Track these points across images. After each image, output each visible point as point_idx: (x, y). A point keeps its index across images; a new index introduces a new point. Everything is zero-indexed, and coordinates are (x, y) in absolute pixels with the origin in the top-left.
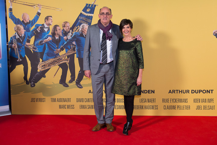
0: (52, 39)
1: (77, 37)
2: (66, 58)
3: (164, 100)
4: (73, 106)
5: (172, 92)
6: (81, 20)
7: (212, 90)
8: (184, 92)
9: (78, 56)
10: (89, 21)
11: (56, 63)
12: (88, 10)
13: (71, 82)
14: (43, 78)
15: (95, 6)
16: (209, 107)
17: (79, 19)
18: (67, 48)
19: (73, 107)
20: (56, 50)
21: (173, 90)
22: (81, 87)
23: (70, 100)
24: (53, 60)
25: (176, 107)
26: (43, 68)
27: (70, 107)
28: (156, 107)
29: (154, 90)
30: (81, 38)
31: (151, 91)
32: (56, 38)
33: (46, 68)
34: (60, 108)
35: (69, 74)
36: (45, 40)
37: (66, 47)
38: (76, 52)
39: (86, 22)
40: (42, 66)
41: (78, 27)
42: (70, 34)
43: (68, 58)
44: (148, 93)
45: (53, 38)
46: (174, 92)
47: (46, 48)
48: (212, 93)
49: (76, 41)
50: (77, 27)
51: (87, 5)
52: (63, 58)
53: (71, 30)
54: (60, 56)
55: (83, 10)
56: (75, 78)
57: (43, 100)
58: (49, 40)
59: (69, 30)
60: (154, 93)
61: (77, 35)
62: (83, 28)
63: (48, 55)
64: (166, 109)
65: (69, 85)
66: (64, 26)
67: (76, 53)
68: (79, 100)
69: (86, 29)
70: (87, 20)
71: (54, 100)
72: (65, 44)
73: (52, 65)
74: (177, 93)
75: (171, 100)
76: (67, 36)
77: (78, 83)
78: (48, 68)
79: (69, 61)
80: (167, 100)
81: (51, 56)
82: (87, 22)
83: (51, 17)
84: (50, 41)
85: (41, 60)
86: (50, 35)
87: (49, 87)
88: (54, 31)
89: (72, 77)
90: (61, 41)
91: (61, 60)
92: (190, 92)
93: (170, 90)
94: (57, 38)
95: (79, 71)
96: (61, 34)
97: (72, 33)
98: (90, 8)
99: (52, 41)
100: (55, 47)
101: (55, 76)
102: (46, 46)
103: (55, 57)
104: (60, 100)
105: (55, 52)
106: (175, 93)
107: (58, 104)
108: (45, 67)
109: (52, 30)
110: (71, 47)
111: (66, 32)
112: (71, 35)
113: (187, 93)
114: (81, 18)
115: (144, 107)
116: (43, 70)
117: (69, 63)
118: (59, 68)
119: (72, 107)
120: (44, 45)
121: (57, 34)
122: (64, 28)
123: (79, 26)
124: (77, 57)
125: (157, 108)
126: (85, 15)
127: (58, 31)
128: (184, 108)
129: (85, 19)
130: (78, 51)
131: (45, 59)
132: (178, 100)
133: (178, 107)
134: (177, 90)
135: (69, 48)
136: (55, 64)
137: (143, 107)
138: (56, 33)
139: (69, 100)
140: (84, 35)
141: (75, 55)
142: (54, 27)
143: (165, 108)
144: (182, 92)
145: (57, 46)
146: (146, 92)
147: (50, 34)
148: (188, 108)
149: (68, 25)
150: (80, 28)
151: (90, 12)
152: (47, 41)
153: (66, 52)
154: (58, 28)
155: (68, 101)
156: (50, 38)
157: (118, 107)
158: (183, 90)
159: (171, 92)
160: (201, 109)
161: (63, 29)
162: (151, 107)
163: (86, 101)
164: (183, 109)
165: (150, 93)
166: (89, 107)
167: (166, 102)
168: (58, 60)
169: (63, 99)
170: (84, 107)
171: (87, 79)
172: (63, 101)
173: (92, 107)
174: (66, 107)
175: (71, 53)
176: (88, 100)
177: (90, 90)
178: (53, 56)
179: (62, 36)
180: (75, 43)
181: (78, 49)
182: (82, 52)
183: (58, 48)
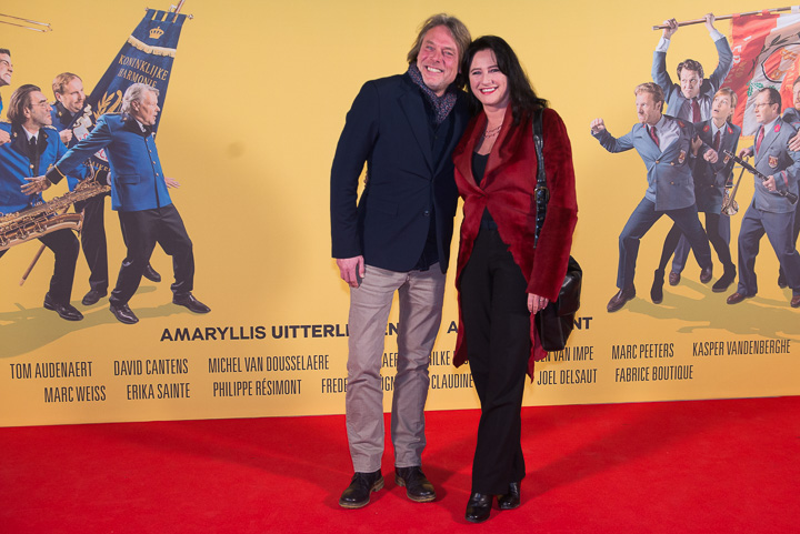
0: (12, 137)
1: (114, 134)
2: (72, 210)
4: (99, 391)
6: (129, 68)
7: (587, 319)
9: (119, 205)
10: (160, 73)
11: (31, 231)
12: (156, 34)
13: (90, 300)
15: (182, 18)
16: (580, 375)
17: (121, 66)
18: (73, 175)
19: (101, 395)
20: (30, 181)
22: (130, 319)
23: (87, 368)
24: (18, 217)
27: (90, 396)
30: (131, 138)
32: (30, 135)
34: (48, 399)
35: (82, 270)
37: (70, 169)
38: (108, 188)
39: (148, 76)
41: (116, 97)
42: (86, 121)
43: (78, 210)
45: (15, 135)
48: (587, 327)
49: (111, 149)
50: (112, 96)
51: (150, 12)
52: (60, 212)
53: (89, 107)
54: (44, 203)
55: (135, 34)
56: (106, 284)
59: (81, 105)
61: (114, 124)
62: (136, 100)
64: (440, 386)
65: (86, 311)
66: (61, 91)
67: (109, 193)
68: (122, 368)
69: (149, 103)
70: (150, 70)
71: (23, 371)
72: (65, 157)
73: (14, 238)
76: (72, 128)
77: (120, 305)
79: (81, 223)
81: (8, 205)
82: (150, 78)
83: (7, 52)
84: (3, 146)
86: (5, 124)
87: (3, 323)
88: (21, 107)
89: (96, 283)
90: (50, 145)
91: (49, 218)
93: (453, 323)
94: (32, 133)
95: (125, 261)
96: (48, 121)
97: (92, 118)
98: (162, 26)
99: (13, 146)
100: (25, 170)
101: (25, 278)
103: (25, 206)
104: (49, 370)
105: (24, 188)
107: (38, 385)
109: (14, 106)
110: (89, 170)
111: (67, 112)
112: (90, 124)
114: (130, 61)
117: (84, 231)
118: (43, 249)
119: (98, 393)
121: (31, 121)
122: (62, 99)
123: (119, 93)
124: (115, 208)
126: (143, 52)
127: (37, 109)
129: (145, 67)
130: (117, 185)
135: (84, 172)
136: (25, 233)
138: (29, 116)
139: (85, 368)
140: (141, 125)
141: (108, 200)
142: (19, 91)
143: (435, 384)
145: (32, 166)
149: (74, 85)
150: (125, 99)
151: (163, 42)
153: (71, 190)
154: (34, 95)
155: (80, 374)
157: (271, 386)
160: (552, 381)
161: (58, 102)
162: (389, 383)
163: (150, 368)
166: (162, 390)
167: (439, 362)
168: (36, 217)
169: (60, 366)
170: (144, 391)
171: (154, 289)
172: (60, 374)
173: (175, 391)
174: (74, 394)
175: (88, 191)
176: (160, 367)
177: (166, 331)
178: (19, 204)
179: (51, 127)
180: (104, 154)
181: (119, 179)
182: (133, 188)
183: (36, 173)
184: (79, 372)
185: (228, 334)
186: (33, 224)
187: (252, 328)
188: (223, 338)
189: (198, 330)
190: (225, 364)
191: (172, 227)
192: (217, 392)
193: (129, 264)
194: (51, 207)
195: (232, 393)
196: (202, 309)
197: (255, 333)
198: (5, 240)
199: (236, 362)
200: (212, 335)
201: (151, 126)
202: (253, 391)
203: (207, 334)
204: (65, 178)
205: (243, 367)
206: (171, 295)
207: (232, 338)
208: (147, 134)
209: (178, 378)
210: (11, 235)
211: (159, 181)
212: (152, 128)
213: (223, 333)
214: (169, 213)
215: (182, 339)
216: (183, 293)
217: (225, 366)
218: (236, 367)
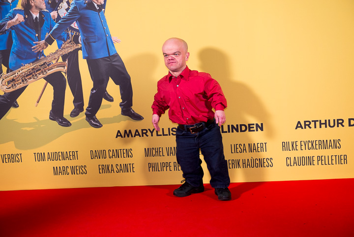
0: (25, 18)
1: (81, 12)
2: (61, 60)
3: (285, 146)
4: (83, 169)
5: (303, 127)
8: (332, 124)
9: (87, 55)
11: (39, 74)
13: (74, 114)
14: (12, 110)
18: (60, 39)
19: (84, 171)
20: (36, 44)
21: (305, 122)
22: (97, 125)
23: (76, 155)
24: (32, 66)
25: (315, 159)
26: (10, 85)
27: (78, 171)
28: (269, 161)
29: (262, 124)
30: (90, 13)
31: (255, 126)
33: (18, 87)
34: (55, 174)
36: (10, 22)
37: (58, 36)
38: (80, 46)
40: (9, 82)
42: (65, 5)
43: (64, 60)
44: (250, 131)
45: (26, 16)
46: (308, 125)
47: (14, 41)
49: (80, 21)
52: (54, 62)
54: (45, 57)
56: (83, 104)
57: (17, 159)
58: (18, 23)
60: (262, 129)
61: (80, 5)
63: (18, 56)
64: (292, 164)
65: (72, 121)
67: (80, 49)
68: (95, 155)
71: (41, 157)
72: (54, 28)
73: (30, 78)
74: (315, 127)
75: (303, 143)
76: (57, 10)
77: (91, 116)
78: (22, 85)
79: (66, 68)
80: (293, 146)
81: (26, 59)
84: (20, 24)
85: (4, 69)
86: (20, 10)
87: (28, 129)
89: (77, 104)
90: (46, 21)
91: (48, 65)
92: (346, 123)
93: (299, 122)
94: (35, 15)
95: (92, 90)
96: (43, 6)
97: (68, 3)
99: (26, 23)
100: (34, 37)
101: (38, 102)
102: (14, 35)
103: (35, 59)
104: (55, 156)
105: (34, 48)
106: (310, 128)
107: (50, 165)
108: (15, 85)
110: (68, 35)
112: (67, 7)
113: (338, 126)
115: (241, 163)
116: (11, 90)
117: (68, 72)
118: (46, 84)
119: (81, 170)
120: (8, 33)
121: (34, 7)
124: (84, 58)
125: (270, 163)
128: (334, 162)
130: (84, 43)
131: (14, 66)
132: (317, 143)
133: (320, 158)
134: (315, 122)
135: (65, 36)
136: (36, 75)
137: (238, 163)
138: (33, 4)
139: (74, 155)
140: (96, 5)
141: (80, 53)
143: (289, 162)
144: (325, 124)
145: (37, 35)
146: (243, 128)
147: (19, 7)
148: (343, 160)
152: (14, 24)
153: (59, 48)
155: (72, 158)
156: (19, 18)
158: (329, 120)
159: (301, 127)
162: (257, 162)
163: (111, 155)
164: (330, 163)
165: (254, 131)
166: (119, 168)
167: (291, 148)
168: (41, 66)
169: (60, 154)
170: (108, 169)
171: (109, 106)
172: (61, 159)
173: (126, 168)
174: (69, 170)
175: (69, 48)
176: (116, 154)
177: (119, 131)
178: (31, 58)
179: (45, 10)
180: (76, 25)
181: (86, 39)
182: (94, 45)
183: (39, 39)
184: (71, 157)
185: (155, 133)
186: (40, 69)
187: (169, 129)
188: (152, 135)
189: (137, 131)
190: (154, 151)
191: (117, 67)
192: (151, 169)
193: (94, 91)
194: (49, 59)
195: (160, 169)
196: (138, 118)
197: (171, 132)
198: (26, 80)
199: (161, 150)
200: (146, 133)
201: (102, 5)
202: (172, 168)
203: (143, 133)
204: (55, 41)
205: (165, 153)
206: (120, 109)
207: (158, 135)
208: (100, 10)
209: (127, 161)
210: (28, 77)
211: (108, 39)
212: (102, 6)
213: (152, 133)
214: (115, 59)
215: (128, 136)
216: (127, 108)
217: (154, 153)
218: (161, 153)
